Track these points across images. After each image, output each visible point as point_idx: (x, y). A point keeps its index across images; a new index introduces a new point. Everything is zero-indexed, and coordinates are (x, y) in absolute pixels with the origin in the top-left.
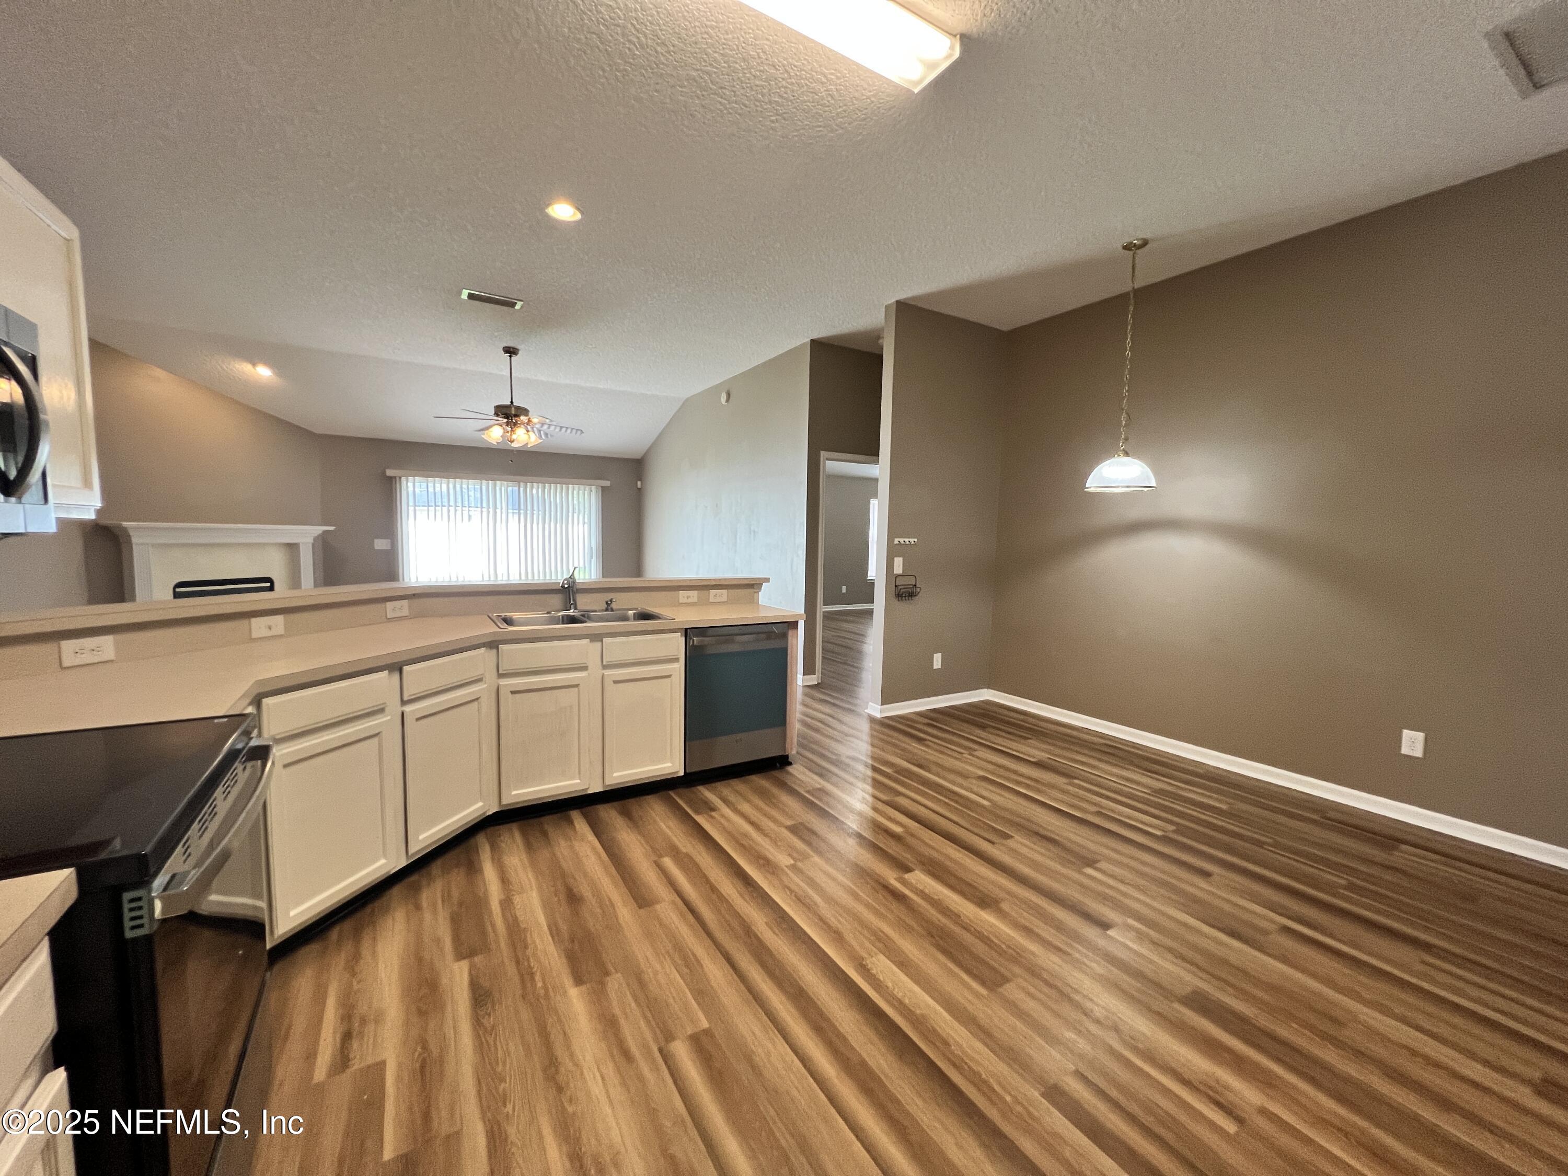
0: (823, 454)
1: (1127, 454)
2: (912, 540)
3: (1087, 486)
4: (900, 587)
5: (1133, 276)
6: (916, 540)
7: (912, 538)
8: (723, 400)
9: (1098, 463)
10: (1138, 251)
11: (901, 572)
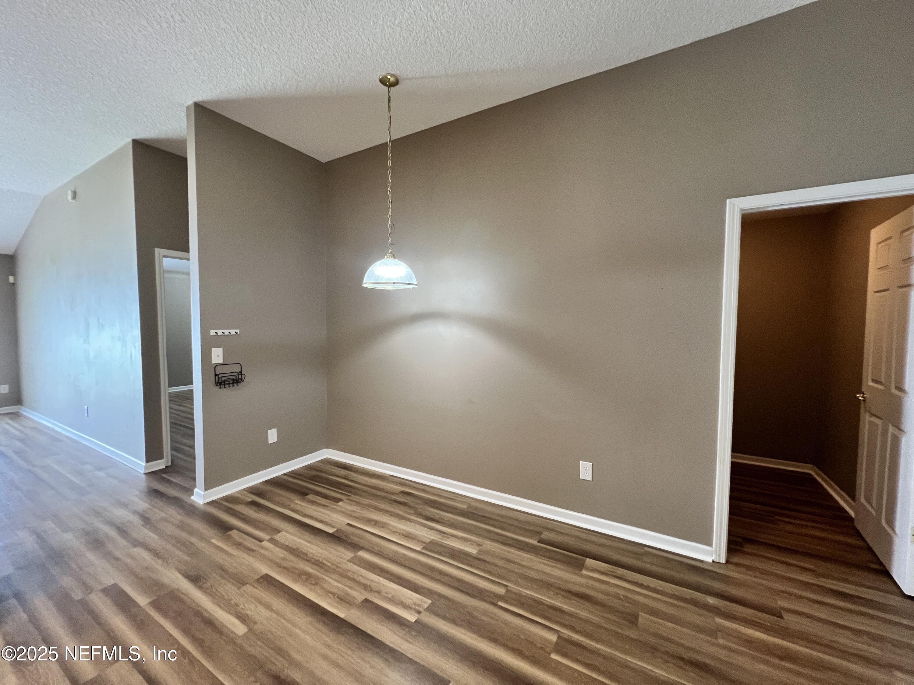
0: (158, 251)
1: (394, 256)
2: (233, 332)
3: (364, 282)
4: (220, 376)
5: (389, 107)
6: (238, 331)
7: (233, 329)
8: (70, 197)
9: (371, 263)
10: (392, 88)
11: (221, 361)
